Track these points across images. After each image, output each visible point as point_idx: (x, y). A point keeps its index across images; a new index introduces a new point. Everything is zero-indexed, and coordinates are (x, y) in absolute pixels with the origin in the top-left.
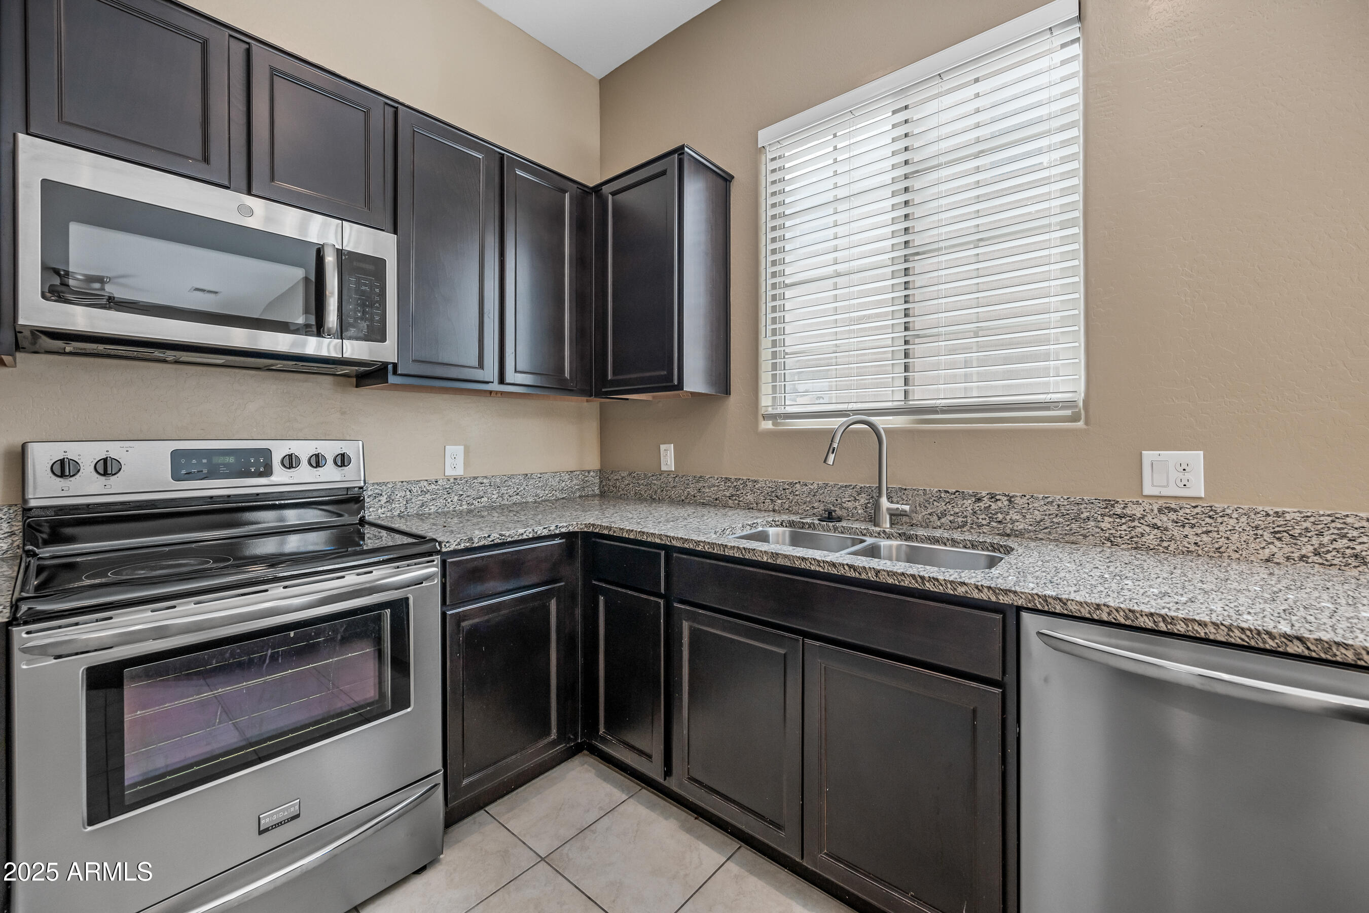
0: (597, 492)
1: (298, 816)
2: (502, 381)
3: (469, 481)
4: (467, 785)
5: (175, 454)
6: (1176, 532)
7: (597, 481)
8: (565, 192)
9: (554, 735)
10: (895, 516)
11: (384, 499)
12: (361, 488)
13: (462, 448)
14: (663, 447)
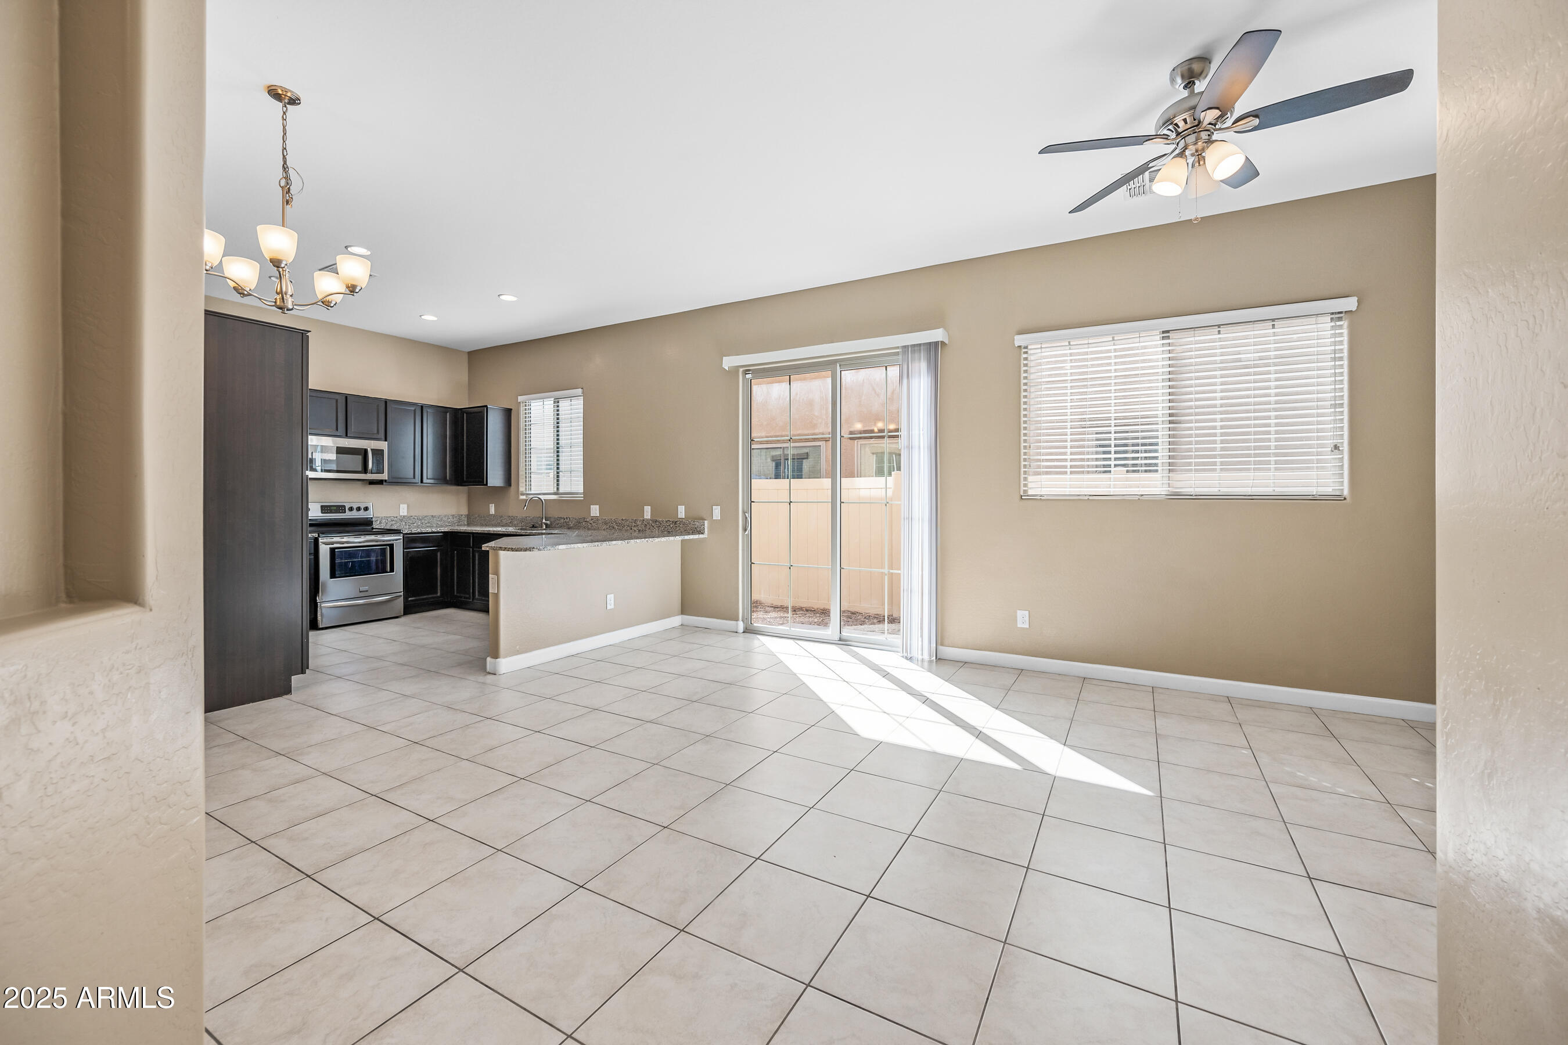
0: (466, 524)
1: (367, 591)
2: (422, 481)
3: (409, 517)
4: (411, 600)
5: (322, 506)
6: (593, 524)
7: (466, 519)
8: (447, 413)
9: (439, 594)
10: (546, 525)
11: (378, 522)
12: (372, 518)
13: (406, 505)
14: (490, 505)
